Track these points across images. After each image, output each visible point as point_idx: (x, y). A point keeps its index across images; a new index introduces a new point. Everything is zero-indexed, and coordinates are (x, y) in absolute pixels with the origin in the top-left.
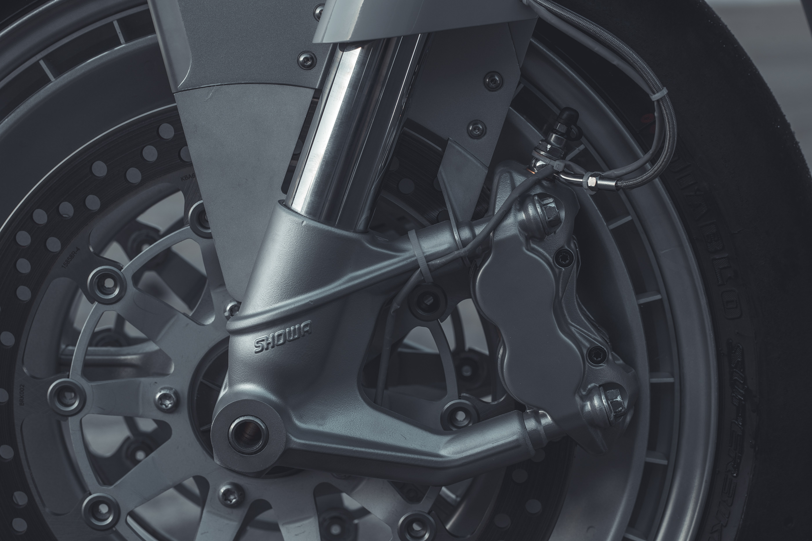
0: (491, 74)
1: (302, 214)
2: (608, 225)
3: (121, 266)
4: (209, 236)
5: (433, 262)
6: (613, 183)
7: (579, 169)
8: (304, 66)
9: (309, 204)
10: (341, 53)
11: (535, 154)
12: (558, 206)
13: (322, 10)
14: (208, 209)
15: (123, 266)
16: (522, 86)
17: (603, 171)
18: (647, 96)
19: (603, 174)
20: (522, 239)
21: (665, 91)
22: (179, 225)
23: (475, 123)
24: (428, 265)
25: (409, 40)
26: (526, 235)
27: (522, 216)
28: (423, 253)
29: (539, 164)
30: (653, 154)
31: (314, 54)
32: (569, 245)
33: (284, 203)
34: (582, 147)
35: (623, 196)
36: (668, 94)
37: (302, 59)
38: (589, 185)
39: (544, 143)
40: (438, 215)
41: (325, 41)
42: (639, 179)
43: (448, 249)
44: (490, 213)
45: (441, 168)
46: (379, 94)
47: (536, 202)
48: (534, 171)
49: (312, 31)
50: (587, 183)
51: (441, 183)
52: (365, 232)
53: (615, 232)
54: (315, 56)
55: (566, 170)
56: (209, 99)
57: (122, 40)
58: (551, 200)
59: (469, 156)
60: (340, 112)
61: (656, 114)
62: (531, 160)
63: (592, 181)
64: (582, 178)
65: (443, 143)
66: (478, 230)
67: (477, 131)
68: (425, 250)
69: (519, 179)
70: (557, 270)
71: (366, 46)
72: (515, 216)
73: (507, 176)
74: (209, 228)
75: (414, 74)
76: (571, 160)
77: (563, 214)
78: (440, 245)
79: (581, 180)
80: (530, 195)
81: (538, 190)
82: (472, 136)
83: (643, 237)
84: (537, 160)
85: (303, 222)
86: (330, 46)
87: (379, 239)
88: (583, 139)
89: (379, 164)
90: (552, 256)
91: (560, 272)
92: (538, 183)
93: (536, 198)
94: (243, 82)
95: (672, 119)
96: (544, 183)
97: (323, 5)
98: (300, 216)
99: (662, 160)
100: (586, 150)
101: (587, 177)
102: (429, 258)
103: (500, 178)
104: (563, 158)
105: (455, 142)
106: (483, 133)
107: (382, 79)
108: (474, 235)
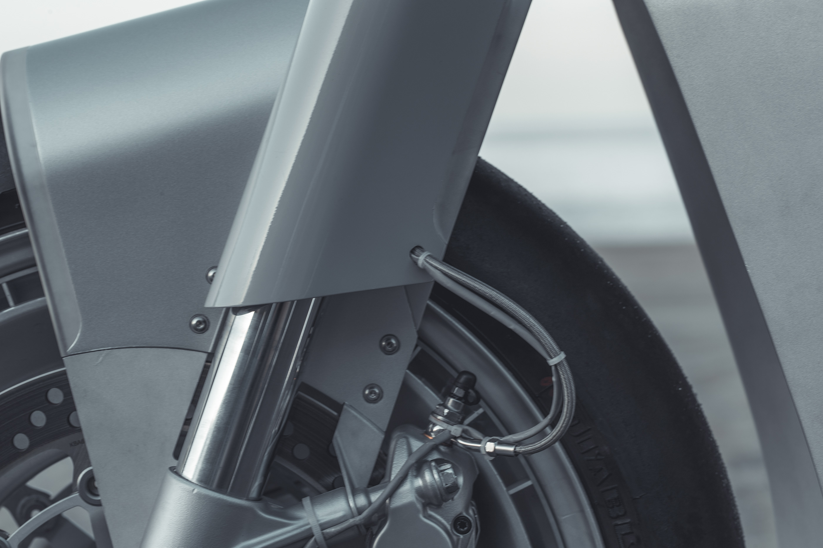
0: (387, 337)
1: (193, 482)
2: (508, 490)
3: (7, 534)
4: (98, 504)
5: (328, 530)
6: (511, 449)
7: (476, 434)
8: (197, 330)
9: (201, 471)
10: (234, 316)
11: (432, 419)
12: (456, 473)
13: (214, 273)
14: (97, 476)
15: (9, 535)
16: (419, 349)
17: (502, 436)
18: (545, 361)
19: (501, 438)
20: (419, 506)
21: (562, 356)
22: (67, 492)
23: (371, 387)
24: (323, 534)
25: (303, 304)
26: (423, 501)
27: (419, 482)
28: (318, 521)
29: (436, 429)
30: (551, 419)
31: (206, 317)
32: (467, 511)
33: (175, 470)
34: (481, 411)
35: (523, 461)
36: (566, 358)
37: (194, 322)
38: (487, 450)
39: (441, 407)
40: (334, 481)
41: (217, 305)
42: (538, 445)
43: (344, 516)
44: (386, 480)
45: (337, 434)
46: (274, 358)
47: (433, 468)
48: (431, 435)
49: (204, 294)
50: (485, 448)
51: (336, 449)
52: (258, 499)
53: (515, 497)
54: (208, 319)
55: (464, 435)
56: (98, 363)
57: (11, 303)
58: (448, 466)
59: (365, 421)
60: (233, 377)
61: (554, 379)
62: (429, 425)
63: (490, 447)
64: (479, 443)
65: (339, 407)
66: (375, 497)
67: (373, 395)
68: (320, 518)
69: (416, 445)
70: (455, 538)
71: (259, 310)
72: (412, 483)
73: (403, 442)
74: (98, 495)
75: (309, 336)
76: (469, 425)
77: (461, 480)
78: (335, 512)
79: (479, 445)
80: (427, 461)
81: (436, 456)
82: (367, 399)
83: (544, 502)
84: (435, 425)
85: (194, 490)
86: (222, 310)
87: (272, 506)
88: (482, 403)
89: (273, 430)
90: (450, 523)
91: (458, 539)
92: (435, 448)
93: (433, 464)
94: (134, 346)
95: (570, 384)
96: (442, 448)
97: (215, 267)
98: (191, 484)
99: (560, 425)
100: (484, 414)
101: (485, 442)
102: (323, 526)
103: (396, 443)
104: (461, 423)
105: (351, 407)
106: (380, 397)
107: (275, 344)
108: (370, 503)
